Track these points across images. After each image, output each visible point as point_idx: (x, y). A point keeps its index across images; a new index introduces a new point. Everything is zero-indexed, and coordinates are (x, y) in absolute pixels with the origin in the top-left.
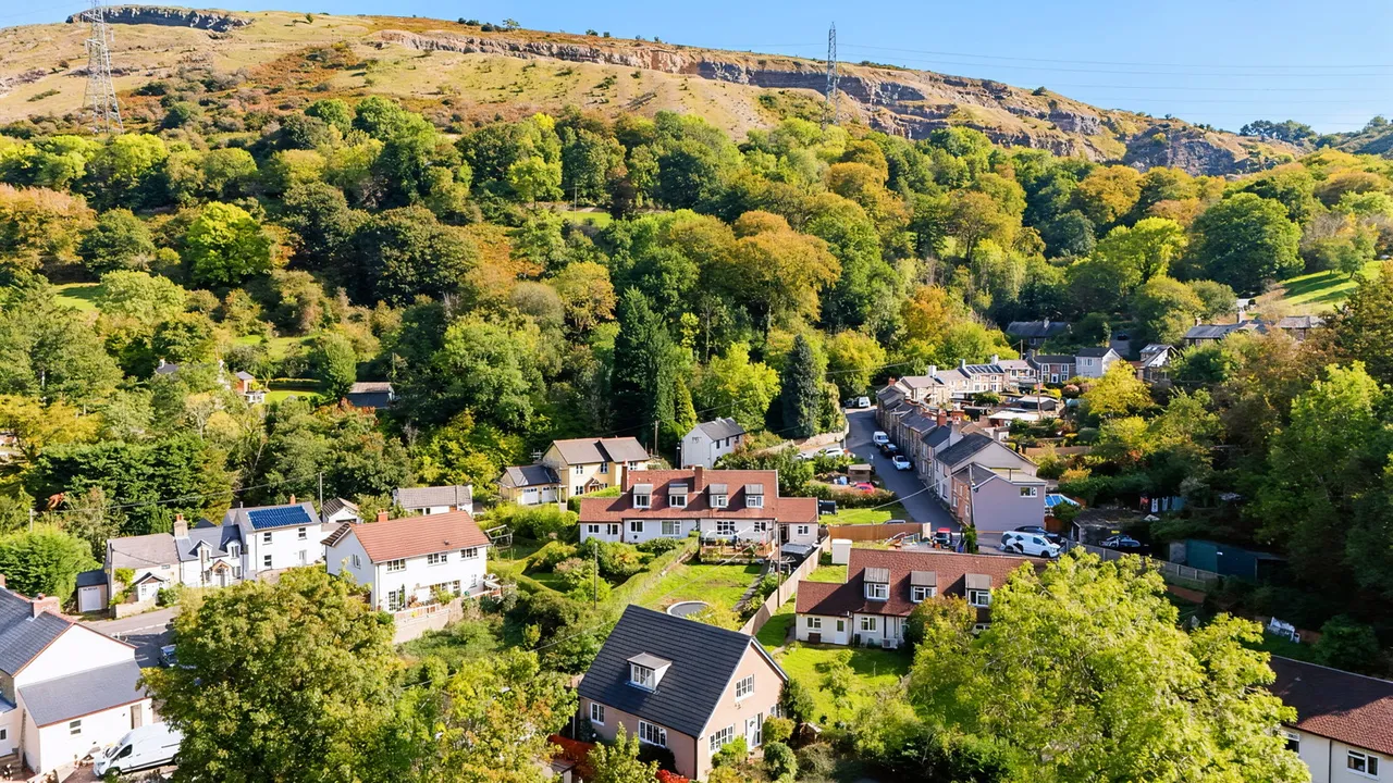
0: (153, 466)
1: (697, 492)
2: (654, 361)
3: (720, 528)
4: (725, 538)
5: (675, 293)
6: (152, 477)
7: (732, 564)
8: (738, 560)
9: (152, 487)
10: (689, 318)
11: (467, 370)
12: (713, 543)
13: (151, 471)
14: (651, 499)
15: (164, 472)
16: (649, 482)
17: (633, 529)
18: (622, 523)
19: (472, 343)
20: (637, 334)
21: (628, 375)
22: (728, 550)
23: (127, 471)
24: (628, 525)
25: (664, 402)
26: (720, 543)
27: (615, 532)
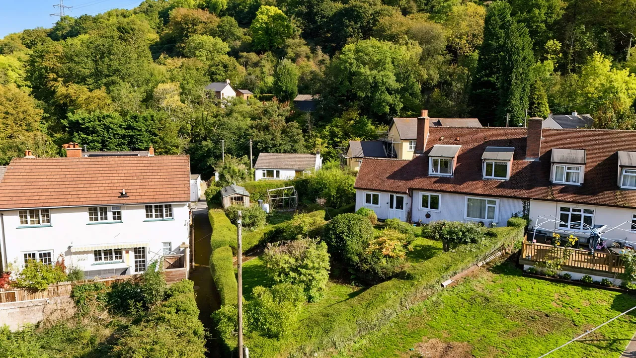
0: (125, 129)
1: (529, 160)
2: (510, 60)
3: (564, 218)
4: (574, 234)
5: (543, 25)
6: (124, 137)
7: (585, 284)
8: (599, 279)
9: (124, 144)
10: (553, 44)
11: (354, 74)
12: (550, 240)
13: (123, 132)
14: (454, 165)
15: (131, 133)
16: (456, 141)
17: (425, 205)
18: (411, 196)
19: (361, 54)
20: (498, 38)
21: (487, 75)
22: (576, 258)
23: (108, 131)
24: (418, 197)
25: (517, 95)
26: (564, 241)
27: (400, 205)
